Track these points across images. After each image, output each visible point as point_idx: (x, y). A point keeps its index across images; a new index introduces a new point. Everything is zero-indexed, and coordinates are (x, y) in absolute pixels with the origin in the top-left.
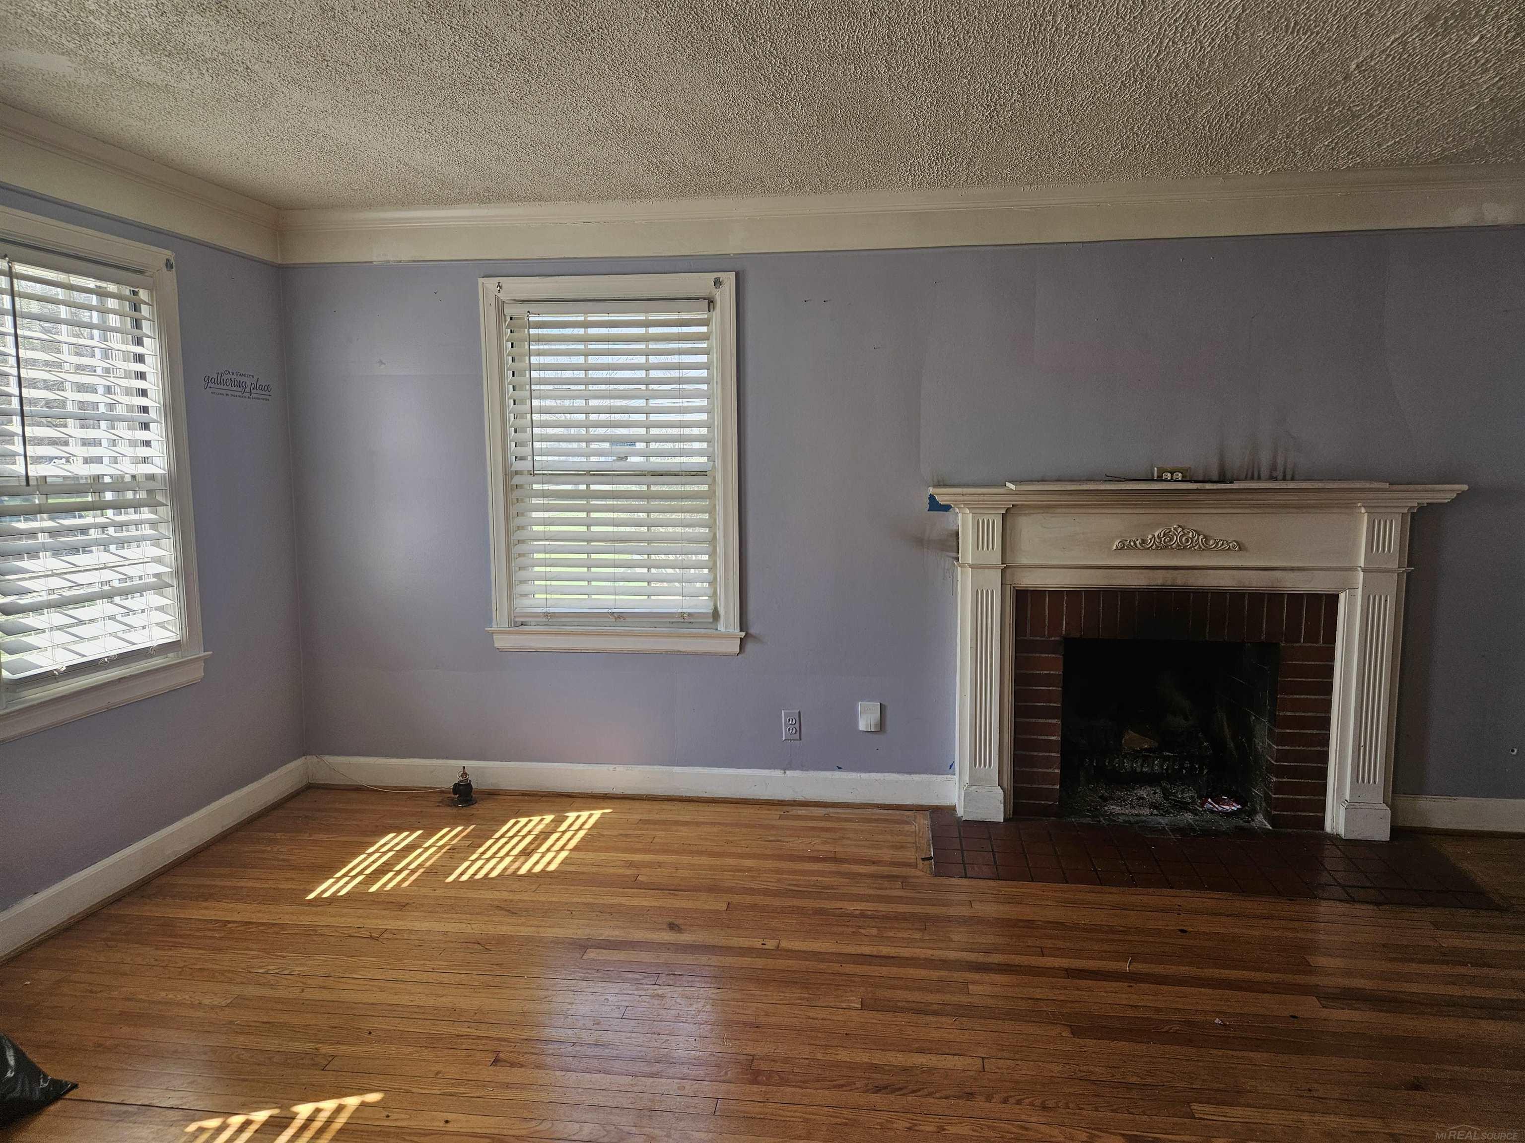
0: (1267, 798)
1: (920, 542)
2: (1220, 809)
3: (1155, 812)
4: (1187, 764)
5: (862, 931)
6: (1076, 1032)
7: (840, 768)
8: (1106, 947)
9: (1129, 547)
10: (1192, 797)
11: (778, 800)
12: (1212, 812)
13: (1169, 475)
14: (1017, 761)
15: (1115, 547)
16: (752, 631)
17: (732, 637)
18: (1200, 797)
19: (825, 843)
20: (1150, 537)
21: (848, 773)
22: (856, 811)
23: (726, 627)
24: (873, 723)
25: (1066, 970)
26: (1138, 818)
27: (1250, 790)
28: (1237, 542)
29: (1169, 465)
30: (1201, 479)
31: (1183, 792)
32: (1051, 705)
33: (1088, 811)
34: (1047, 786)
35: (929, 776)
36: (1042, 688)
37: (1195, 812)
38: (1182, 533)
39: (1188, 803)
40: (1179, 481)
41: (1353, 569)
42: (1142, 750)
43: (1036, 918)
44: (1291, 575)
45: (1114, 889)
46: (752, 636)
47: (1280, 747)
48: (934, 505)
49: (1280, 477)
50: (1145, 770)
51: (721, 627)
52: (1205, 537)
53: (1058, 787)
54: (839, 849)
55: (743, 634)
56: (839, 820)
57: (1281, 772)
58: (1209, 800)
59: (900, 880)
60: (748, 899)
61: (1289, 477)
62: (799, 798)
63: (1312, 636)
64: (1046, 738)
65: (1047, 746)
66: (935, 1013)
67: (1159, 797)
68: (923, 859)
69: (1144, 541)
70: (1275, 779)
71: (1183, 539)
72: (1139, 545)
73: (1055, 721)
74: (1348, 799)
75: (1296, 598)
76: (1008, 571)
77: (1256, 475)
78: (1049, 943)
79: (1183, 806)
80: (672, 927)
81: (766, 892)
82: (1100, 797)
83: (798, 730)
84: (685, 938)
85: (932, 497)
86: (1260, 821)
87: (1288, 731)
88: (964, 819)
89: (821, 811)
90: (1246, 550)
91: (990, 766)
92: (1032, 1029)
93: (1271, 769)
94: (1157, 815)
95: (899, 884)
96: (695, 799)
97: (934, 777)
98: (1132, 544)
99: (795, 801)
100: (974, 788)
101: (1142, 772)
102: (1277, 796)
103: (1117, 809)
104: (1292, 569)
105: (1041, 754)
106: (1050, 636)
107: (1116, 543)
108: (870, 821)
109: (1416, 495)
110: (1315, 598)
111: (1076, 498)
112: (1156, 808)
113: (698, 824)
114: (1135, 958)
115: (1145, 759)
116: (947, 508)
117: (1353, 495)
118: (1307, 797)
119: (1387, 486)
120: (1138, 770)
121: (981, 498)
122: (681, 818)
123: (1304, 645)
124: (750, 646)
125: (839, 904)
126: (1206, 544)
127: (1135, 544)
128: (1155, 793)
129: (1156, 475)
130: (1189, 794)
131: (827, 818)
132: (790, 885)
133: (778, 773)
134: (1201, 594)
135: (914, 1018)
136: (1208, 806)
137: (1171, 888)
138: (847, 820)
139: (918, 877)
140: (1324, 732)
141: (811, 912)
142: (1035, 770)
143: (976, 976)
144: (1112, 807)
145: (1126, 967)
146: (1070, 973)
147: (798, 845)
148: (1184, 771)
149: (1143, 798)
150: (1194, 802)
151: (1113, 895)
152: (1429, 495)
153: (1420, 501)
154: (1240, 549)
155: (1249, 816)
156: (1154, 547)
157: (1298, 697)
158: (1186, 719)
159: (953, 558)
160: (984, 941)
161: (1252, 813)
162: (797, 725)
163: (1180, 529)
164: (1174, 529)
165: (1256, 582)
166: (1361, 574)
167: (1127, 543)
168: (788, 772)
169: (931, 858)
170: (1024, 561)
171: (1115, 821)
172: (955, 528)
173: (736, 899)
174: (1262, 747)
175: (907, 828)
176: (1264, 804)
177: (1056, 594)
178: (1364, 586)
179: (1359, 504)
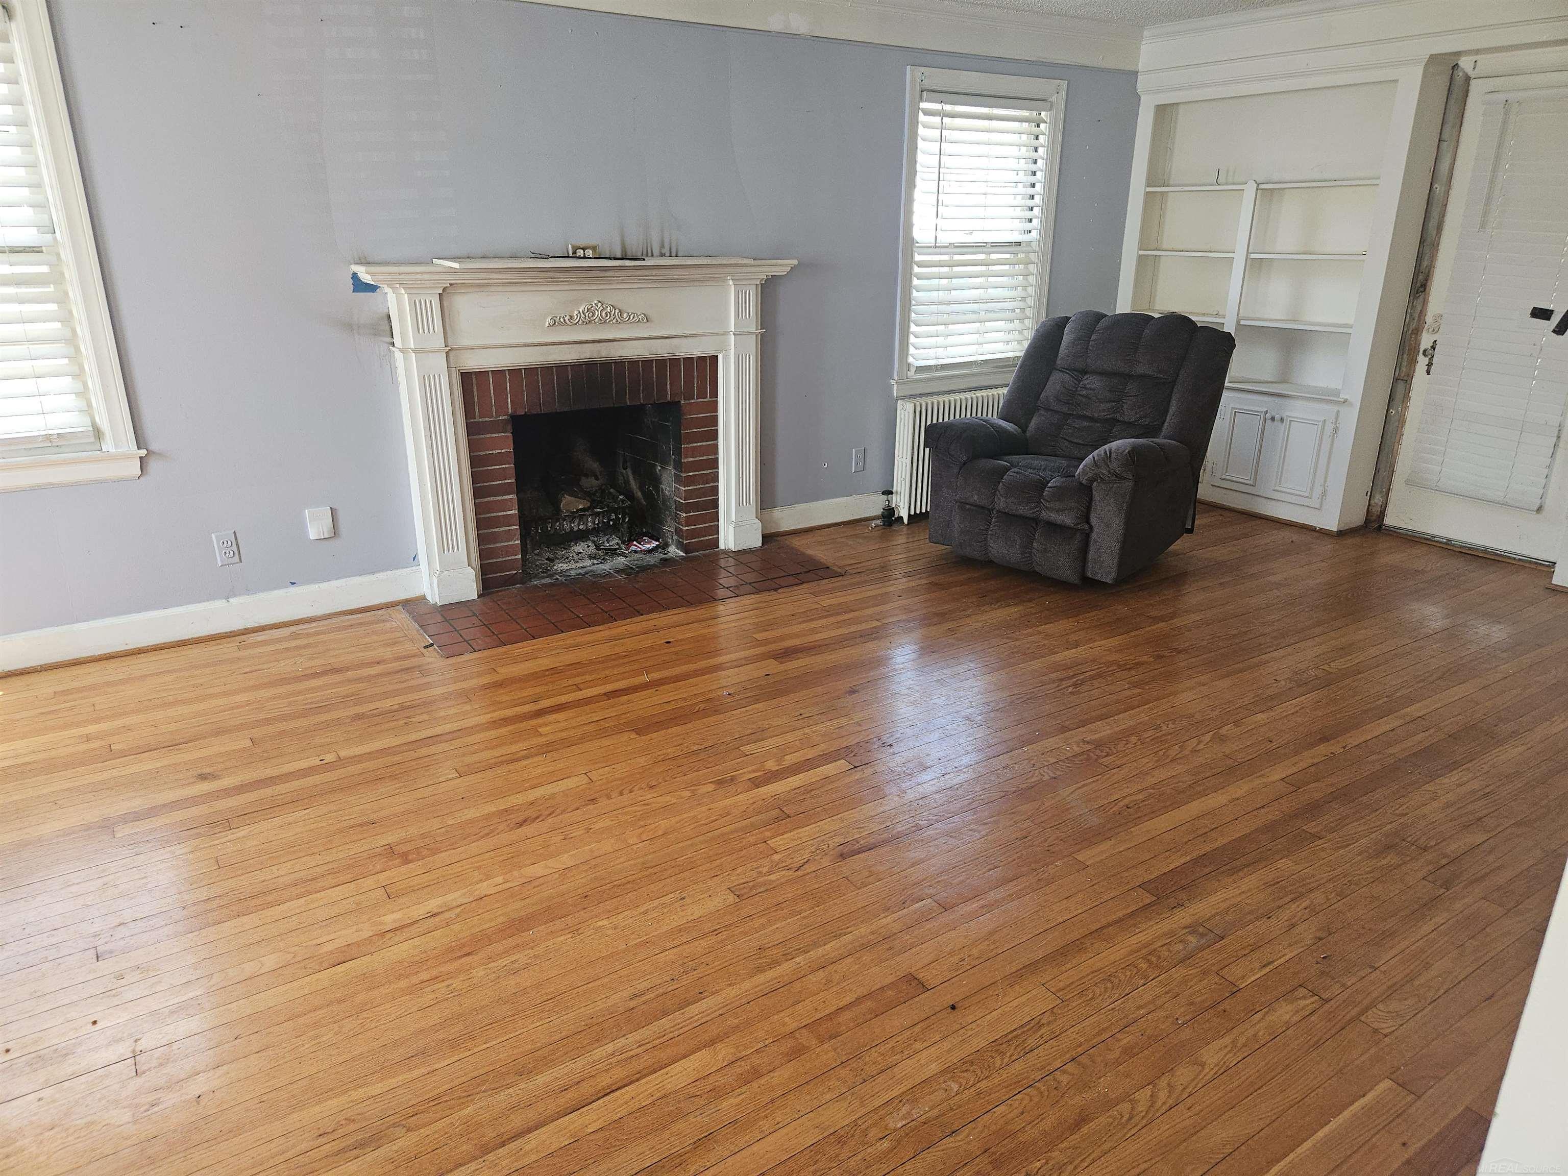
0: (678, 532)
1: (349, 327)
2: (644, 548)
3: (595, 562)
4: (613, 516)
5: (414, 720)
6: (639, 732)
7: (293, 584)
8: (622, 670)
9: (560, 324)
10: (618, 544)
11: (226, 633)
12: (636, 552)
13: (582, 251)
14: (482, 540)
15: (547, 325)
16: (154, 447)
17: (126, 457)
18: (623, 542)
19: (312, 659)
20: (576, 312)
21: (304, 587)
22: (322, 623)
23: (116, 446)
24: (325, 529)
25: (605, 694)
26: (585, 569)
27: (661, 529)
28: (645, 315)
29: (582, 243)
30: (607, 256)
31: (608, 541)
32: (506, 481)
33: (543, 572)
34: (510, 558)
35: (394, 572)
36: (495, 467)
37: (623, 555)
38: (601, 308)
39: (616, 549)
40: (590, 258)
41: (727, 333)
42: (578, 510)
43: (558, 665)
44: (684, 341)
45: (601, 627)
46: (154, 453)
47: (686, 488)
48: (360, 286)
49: (668, 254)
50: (581, 527)
51: (108, 446)
52: (620, 311)
53: (520, 556)
54: (332, 660)
55: (143, 452)
56: (308, 635)
57: (688, 508)
58: (635, 543)
59: (415, 669)
60: (271, 729)
61: (674, 254)
62: (251, 624)
63: (702, 394)
64: (505, 513)
65: (507, 521)
66: (526, 757)
67: (592, 549)
68: (426, 647)
69: (571, 317)
70: (684, 515)
71: (603, 314)
72: (568, 322)
73: (511, 496)
74: (734, 520)
75: (689, 361)
76: (452, 354)
77: (650, 254)
78: (578, 680)
79: (613, 552)
80: (203, 777)
81: (284, 718)
82: (547, 559)
83: (236, 552)
84: (227, 782)
85: (355, 276)
86: (674, 551)
87: (691, 474)
88: (439, 604)
89: (286, 632)
90: (652, 321)
91: (458, 549)
92: (606, 742)
93: (679, 507)
94: (598, 564)
95: (419, 674)
96: (114, 655)
97: (398, 572)
98: (562, 320)
99: (246, 629)
100: (445, 573)
101: (580, 530)
102: (687, 528)
103: (565, 566)
104: (686, 336)
105: (502, 529)
106: (498, 416)
107: (548, 320)
108: (345, 628)
109: (764, 269)
110: (702, 359)
111: (504, 276)
112: (594, 558)
113: (144, 677)
114: (648, 670)
115: (581, 517)
116: (372, 288)
117: (720, 270)
118: (707, 525)
119: (752, 262)
120: (576, 529)
121: (418, 277)
122: (111, 678)
123: (699, 400)
124: (154, 465)
125: (372, 706)
126: (619, 317)
127: (564, 320)
128: (588, 547)
129: (571, 252)
130: (615, 541)
131: (294, 636)
132: (306, 704)
133: (220, 604)
134: (620, 364)
135: (511, 767)
136: (633, 548)
137: (642, 615)
138: (317, 633)
139: (431, 663)
140: (714, 470)
141: (349, 720)
142: (498, 545)
143: (540, 721)
144: (560, 565)
145: (646, 678)
146: (610, 695)
147: (285, 667)
148: (611, 523)
149: (580, 553)
150: (620, 548)
151: (603, 632)
152: (773, 269)
153: (767, 274)
154: (648, 321)
155: (664, 549)
156: (581, 322)
157: (695, 445)
158: (597, 479)
159: (387, 343)
160: (526, 695)
161: (665, 546)
162: (234, 548)
163: (600, 305)
164: (595, 304)
165: (662, 350)
166: (733, 337)
167: (557, 320)
168: (231, 600)
169: (432, 645)
170: (466, 342)
171: (568, 576)
172: (386, 311)
173: (257, 733)
174: (669, 491)
175: (388, 625)
176: (675, 537)
177: (498, 374)
178: (735, 348)
179: (729, 278)
